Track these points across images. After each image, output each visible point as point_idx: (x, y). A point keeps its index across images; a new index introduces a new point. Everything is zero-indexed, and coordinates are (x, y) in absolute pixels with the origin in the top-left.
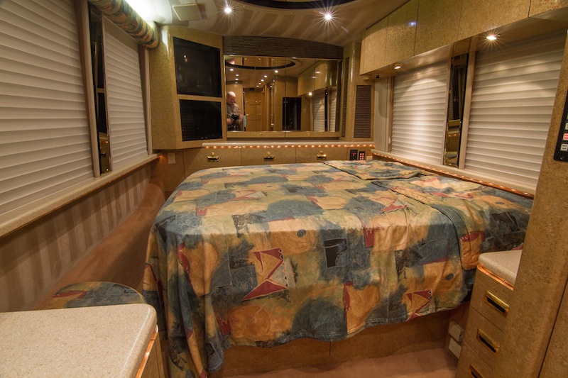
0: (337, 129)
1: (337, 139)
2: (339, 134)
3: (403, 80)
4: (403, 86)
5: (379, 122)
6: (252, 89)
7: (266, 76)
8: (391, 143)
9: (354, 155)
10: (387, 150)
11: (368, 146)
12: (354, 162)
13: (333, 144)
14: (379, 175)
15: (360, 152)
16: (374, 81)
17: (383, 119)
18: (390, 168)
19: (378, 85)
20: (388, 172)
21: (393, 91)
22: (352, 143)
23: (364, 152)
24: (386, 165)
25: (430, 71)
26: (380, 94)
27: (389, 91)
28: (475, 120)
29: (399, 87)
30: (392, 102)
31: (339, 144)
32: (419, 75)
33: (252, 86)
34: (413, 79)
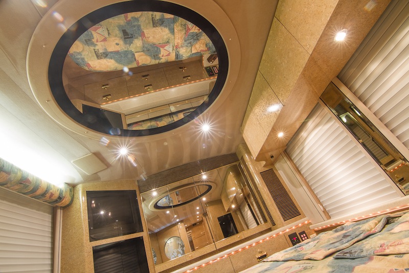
0: (265, 221)
1: (270, 230)
2: (269, 225)
3: (294, 147)
4: (298, 152)
5: (299, 195)
6: (195, 225)
7: (198, 208)
8: (324, 208)
9: (295, 239)
10: (325, 218)
11: (304, 225)
12: (298, 245)
13: (267, 236)
14: (337, 244)
15: (300, 234)
16: (273, 164)
17: (301, 190)
18: (344, 232)
19: (277, 166)
20: (345, 236)
21: (293, 162)
22: (286, 227)
23: (304, 232)
24: (336, 231)
25: (311, 124)
26: (283, 171)
27: (288, 162)
28: (394, 125)
29: (295, 155)
30: (299, 172)
31: (273, 233)
32: (304, 134)
33: (193, 222)
34: (301, 140)
